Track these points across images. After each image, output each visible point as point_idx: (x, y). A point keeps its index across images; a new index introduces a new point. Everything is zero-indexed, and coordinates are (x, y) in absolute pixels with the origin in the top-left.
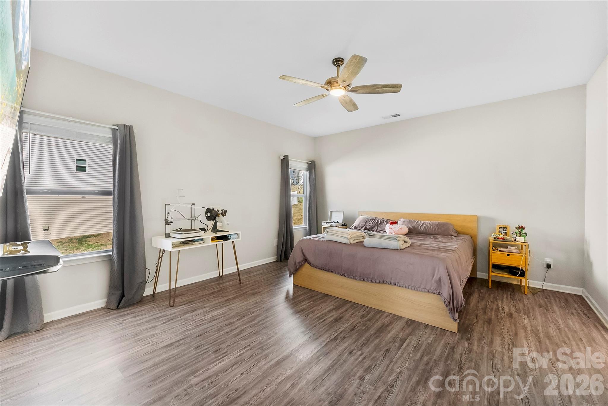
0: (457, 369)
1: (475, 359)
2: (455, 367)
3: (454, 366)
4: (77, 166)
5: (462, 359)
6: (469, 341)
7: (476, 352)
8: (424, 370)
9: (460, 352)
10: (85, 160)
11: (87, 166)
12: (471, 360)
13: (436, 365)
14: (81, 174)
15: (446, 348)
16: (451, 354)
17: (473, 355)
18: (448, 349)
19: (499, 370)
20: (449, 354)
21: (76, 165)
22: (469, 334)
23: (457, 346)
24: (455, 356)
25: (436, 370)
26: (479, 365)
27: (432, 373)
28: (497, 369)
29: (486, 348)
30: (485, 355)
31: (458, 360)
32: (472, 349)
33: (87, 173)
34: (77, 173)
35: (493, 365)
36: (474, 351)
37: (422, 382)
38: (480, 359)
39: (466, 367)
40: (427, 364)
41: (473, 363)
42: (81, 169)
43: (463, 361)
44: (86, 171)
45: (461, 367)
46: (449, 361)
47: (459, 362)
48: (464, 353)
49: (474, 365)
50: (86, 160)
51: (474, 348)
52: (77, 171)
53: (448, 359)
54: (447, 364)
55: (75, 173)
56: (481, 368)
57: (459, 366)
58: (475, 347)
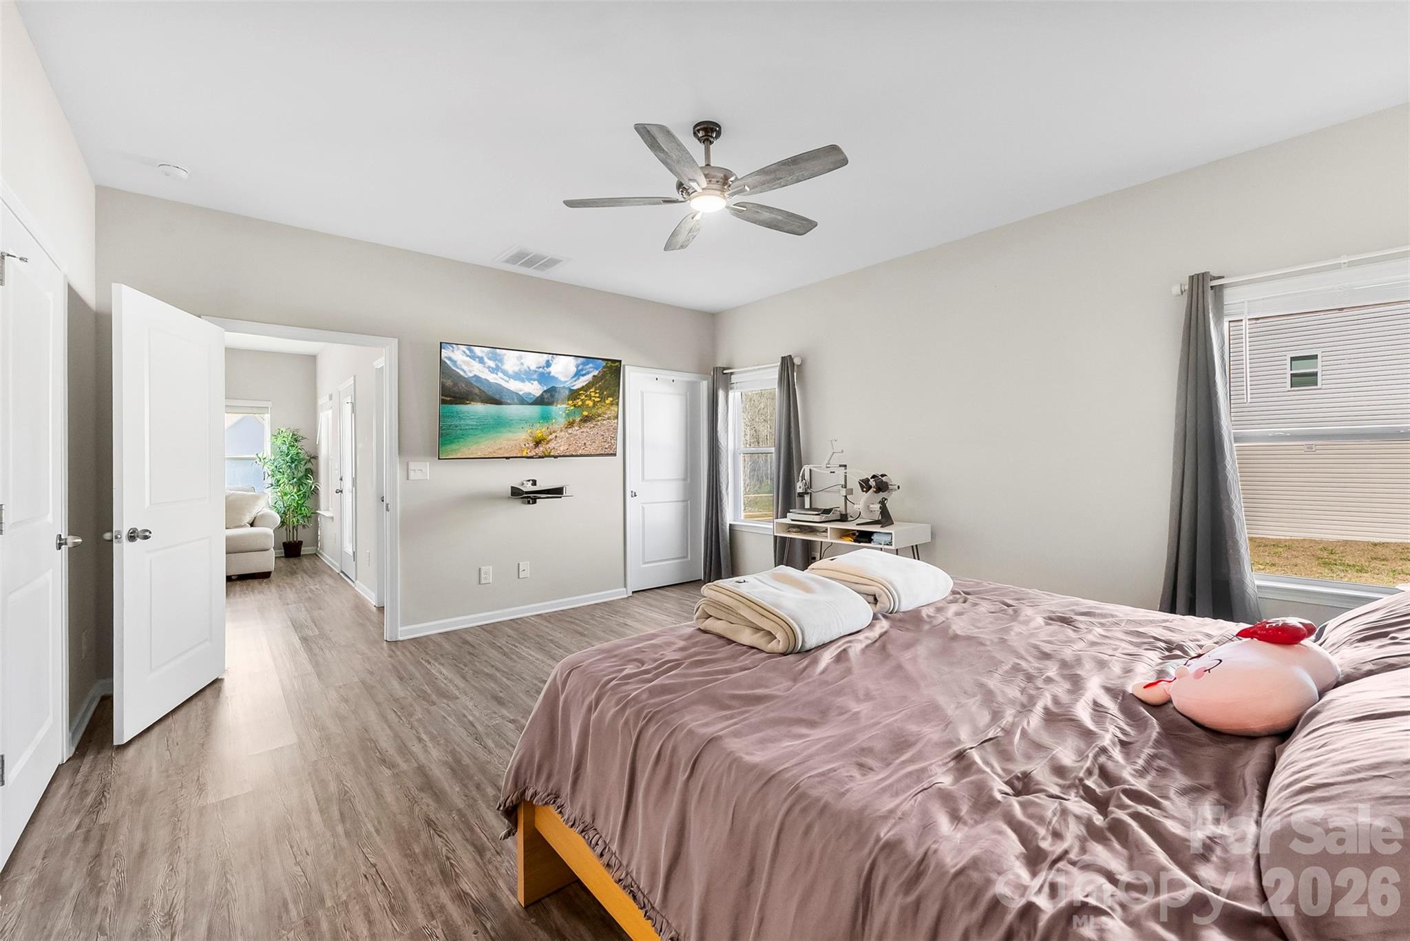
0: (432, 817)
1: (421, 862)
2: (438, 816)
3: (442, 818)
4: (1291, 374)
5: (442, 842)
6: (473, 905)
7: (432, 883)
8: (471, 777)
9: (459, 852)
10: (1315, 357)
11: (1319, 370)
12: (426, 856)
13: (467, 796)
14: (1304, 393)
15: (489, 837)
16: (468, 834)
17: (431, 870)
18: (485, 839)
19: (364, 879)
20: (472, 830)
21: (1289, 372)
22: (493, 928)
23: (478, 864)
24: (458, 835)
25: (457, 789)
26: (406, 856)
27: (458, 783)
28: (370, 878)
29: (421, 920)
30: (411, 896)
31: (446, 833)
32: (447, 886)
33: (1320, 389)
34: (1293, 391)
35: (380, 882)
36: (439, 885)
37: (454, 765)
38: (412, 871)
39: (422, 833)
40: (478, 787)
41: (417, 851)
42: (1304, 380)
43: (438, 840)
44: (1317, 385)
45: (429, 825)
46: (455, 818)
47: (442, 832)
48: (451, 859)
49: (413, 849)
50: (1317, 355)
51: (445, 892)
52: (1291, 387)
53: (462, 822)
54: (454, 812)
55: (1289, 391)
56: (397, 854)
57: (435, 824)
58: (444, 896)
